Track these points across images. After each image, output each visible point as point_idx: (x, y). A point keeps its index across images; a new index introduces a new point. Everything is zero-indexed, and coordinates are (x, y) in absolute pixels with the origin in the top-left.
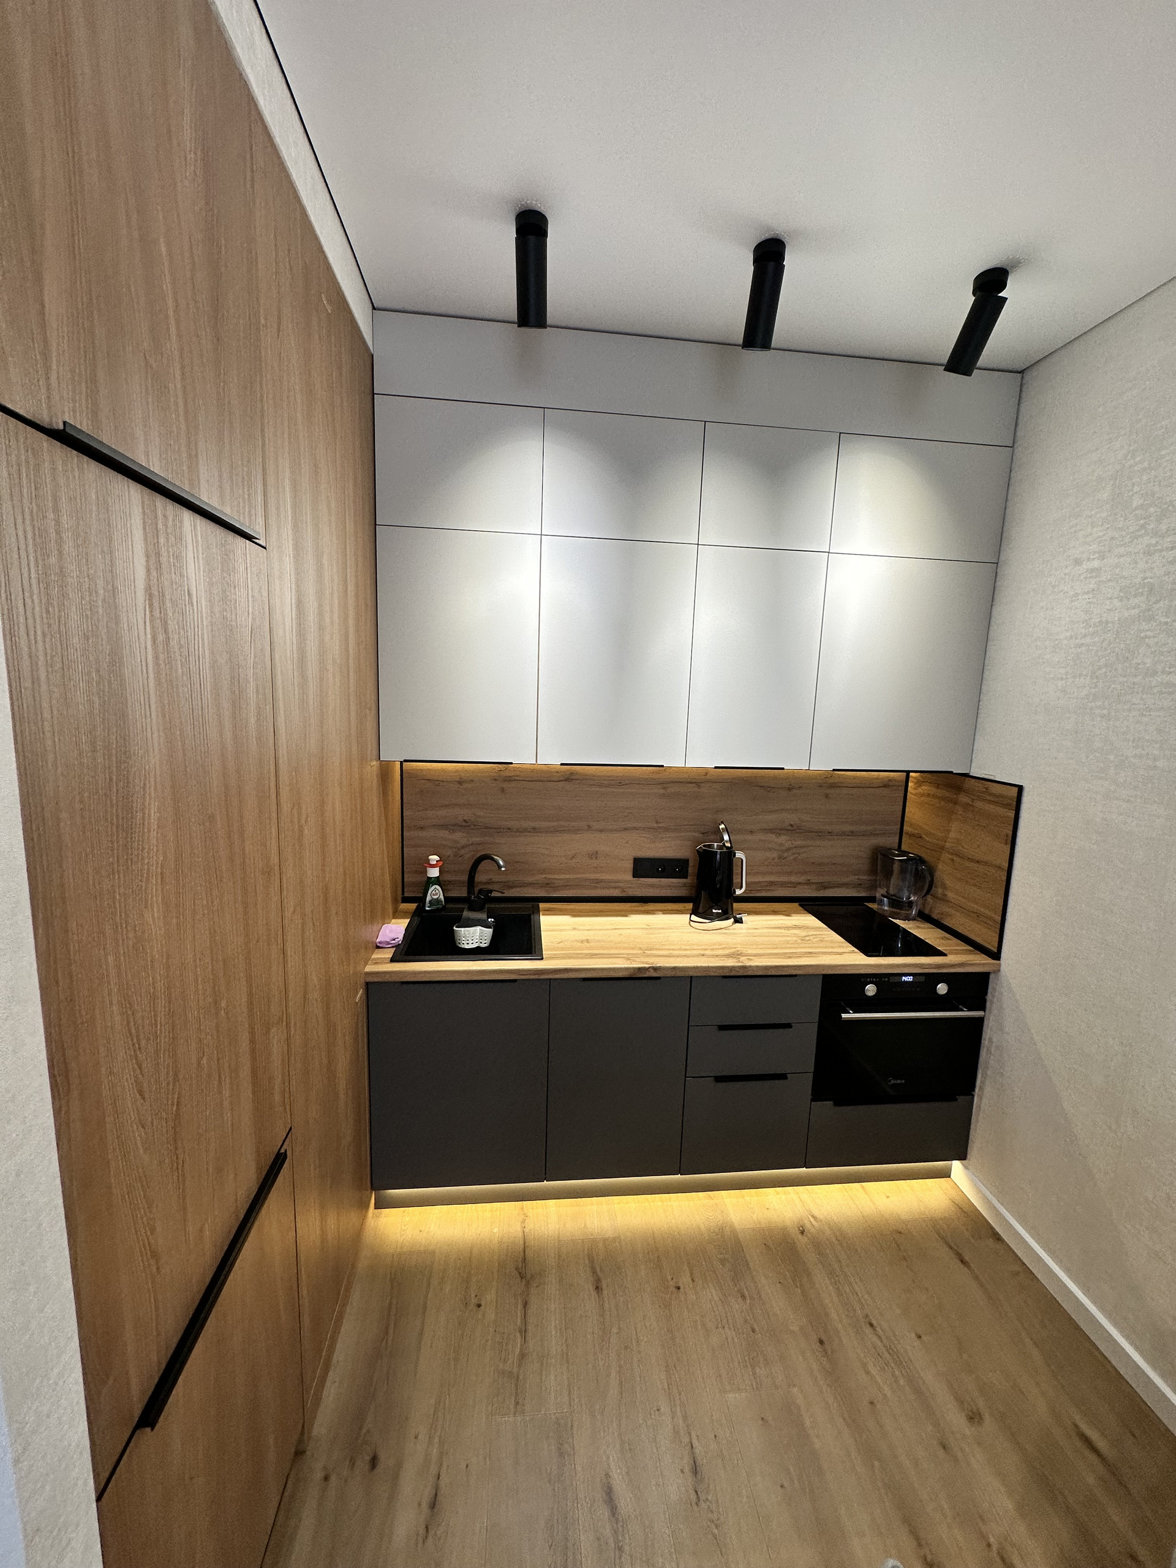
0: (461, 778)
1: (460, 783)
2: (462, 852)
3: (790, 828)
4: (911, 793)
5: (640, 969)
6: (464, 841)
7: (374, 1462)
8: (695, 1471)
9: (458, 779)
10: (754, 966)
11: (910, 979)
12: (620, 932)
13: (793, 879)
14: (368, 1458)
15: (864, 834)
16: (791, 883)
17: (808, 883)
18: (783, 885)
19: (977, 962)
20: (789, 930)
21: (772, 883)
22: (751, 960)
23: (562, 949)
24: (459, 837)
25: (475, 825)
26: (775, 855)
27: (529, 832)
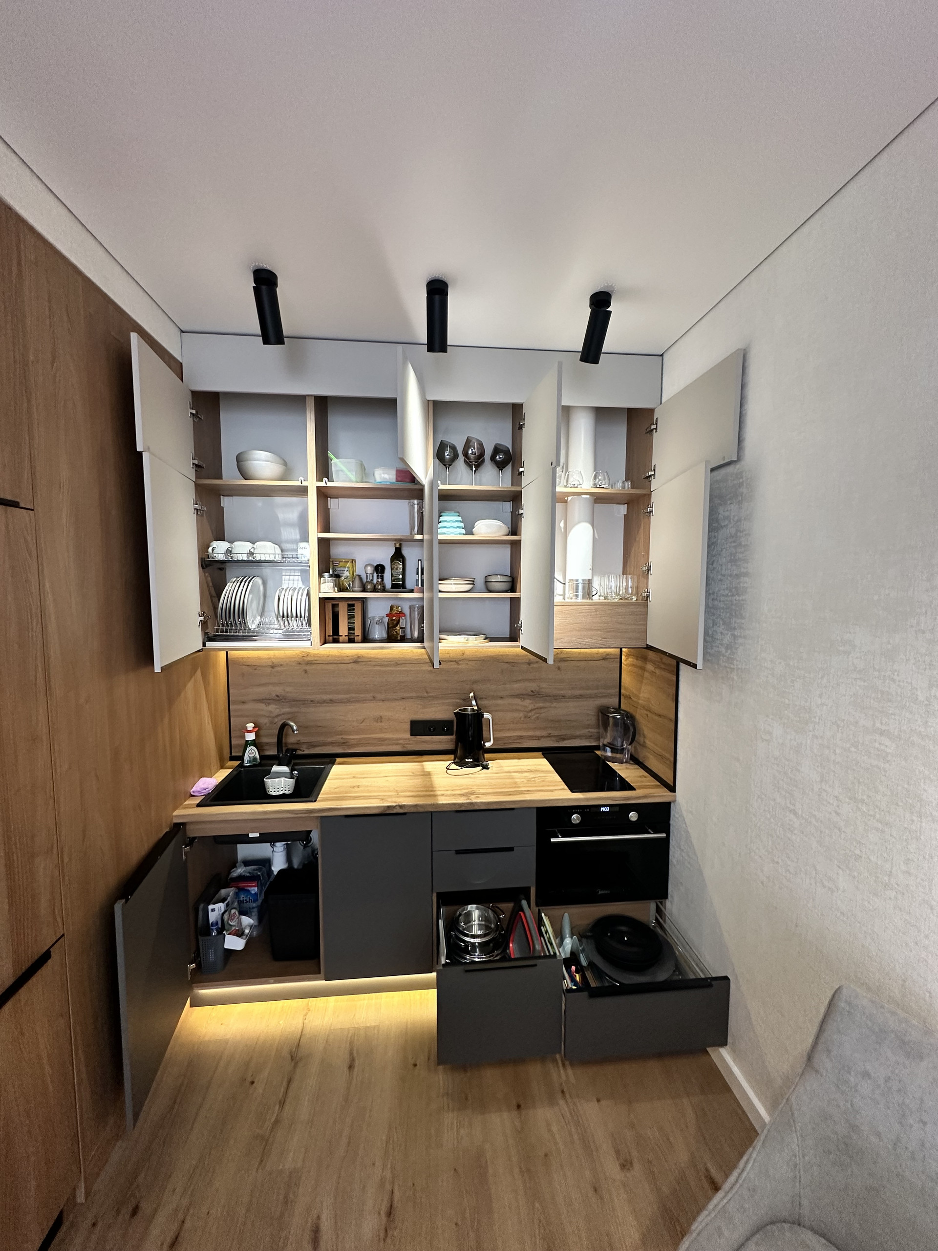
0: (273, 663)
1: (273, 667)
2: (276, 720)
3: (531, 693)
4: (624, 664)
5: (389, 807)
6: (277, 712)
7: (135, 1211)
8: (389, 1214)
9: (271, 664)
10: (478, 803)
11: (607, 809)
12: (387, 778)
13: (538, 733)
14: (131, 1208)
15: (590, 697)
16: (536, 737)
17: (549, 736)
18: (531, 738)
19: (660, 795)
20: (522, 773)
21: (521, 737)
22: (478, 797)
23: (336, 793)
24: (273, 708)
25: (285, 699)
26: (521, 715)
27: (328, 703)
